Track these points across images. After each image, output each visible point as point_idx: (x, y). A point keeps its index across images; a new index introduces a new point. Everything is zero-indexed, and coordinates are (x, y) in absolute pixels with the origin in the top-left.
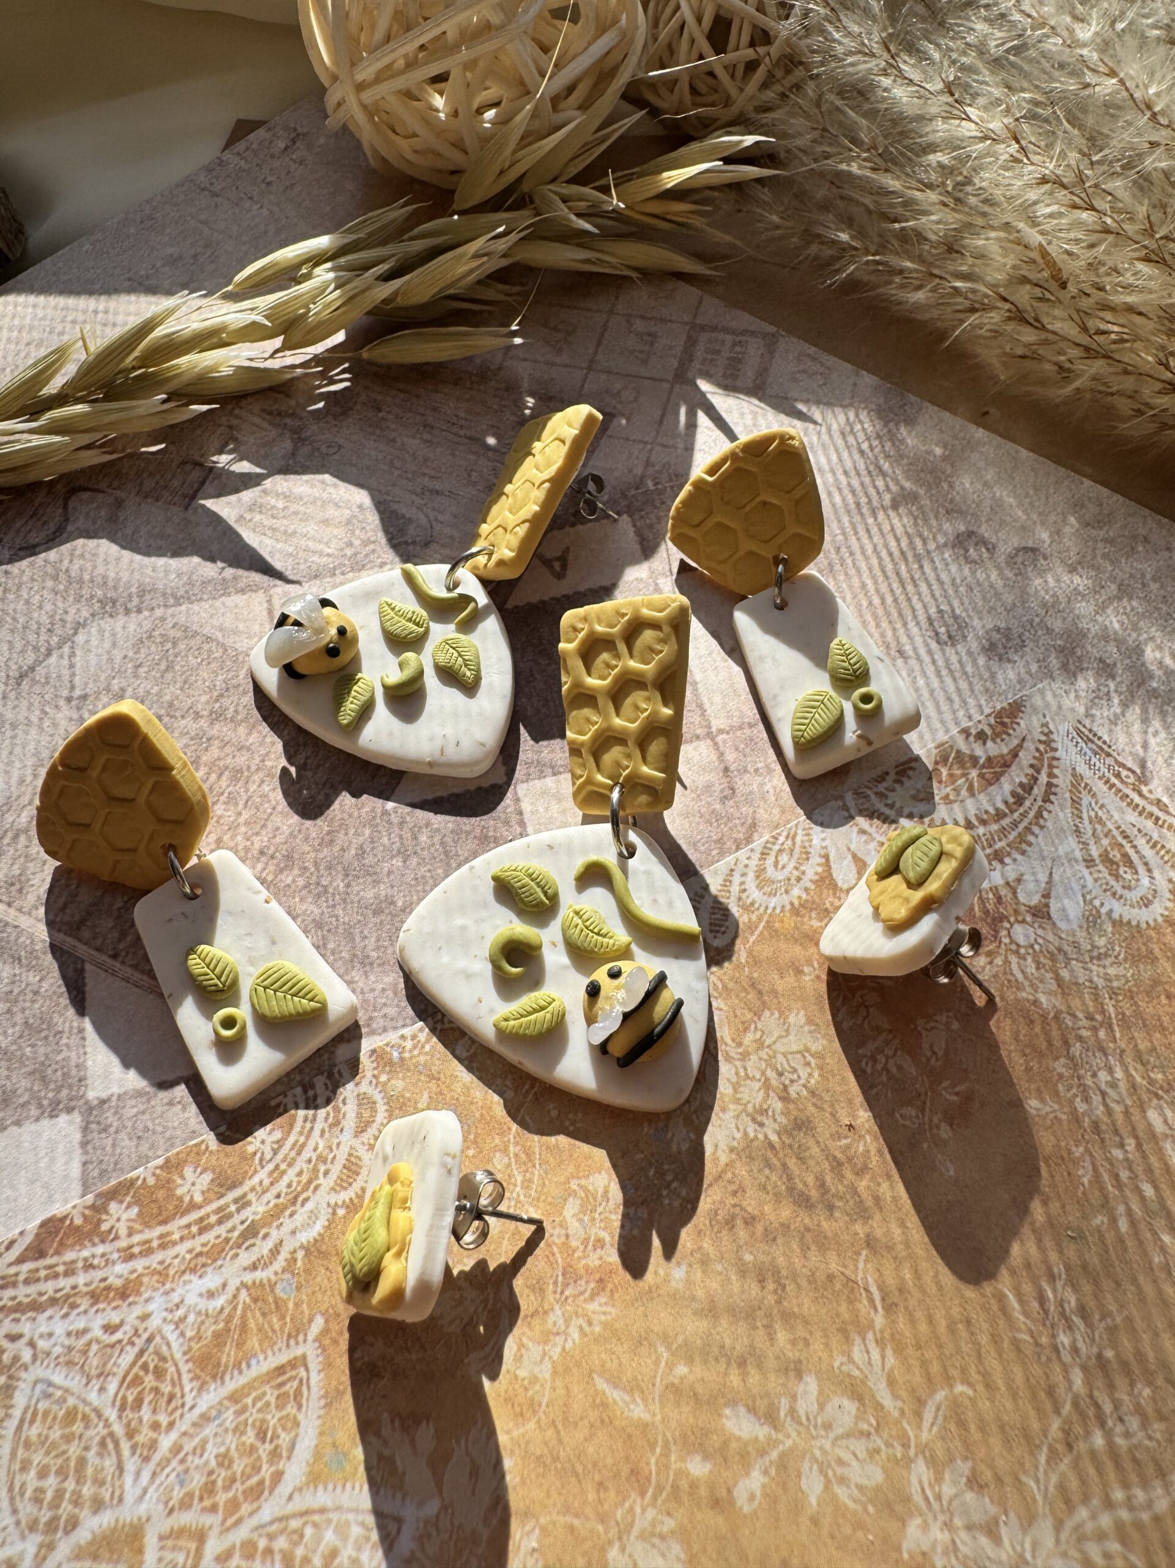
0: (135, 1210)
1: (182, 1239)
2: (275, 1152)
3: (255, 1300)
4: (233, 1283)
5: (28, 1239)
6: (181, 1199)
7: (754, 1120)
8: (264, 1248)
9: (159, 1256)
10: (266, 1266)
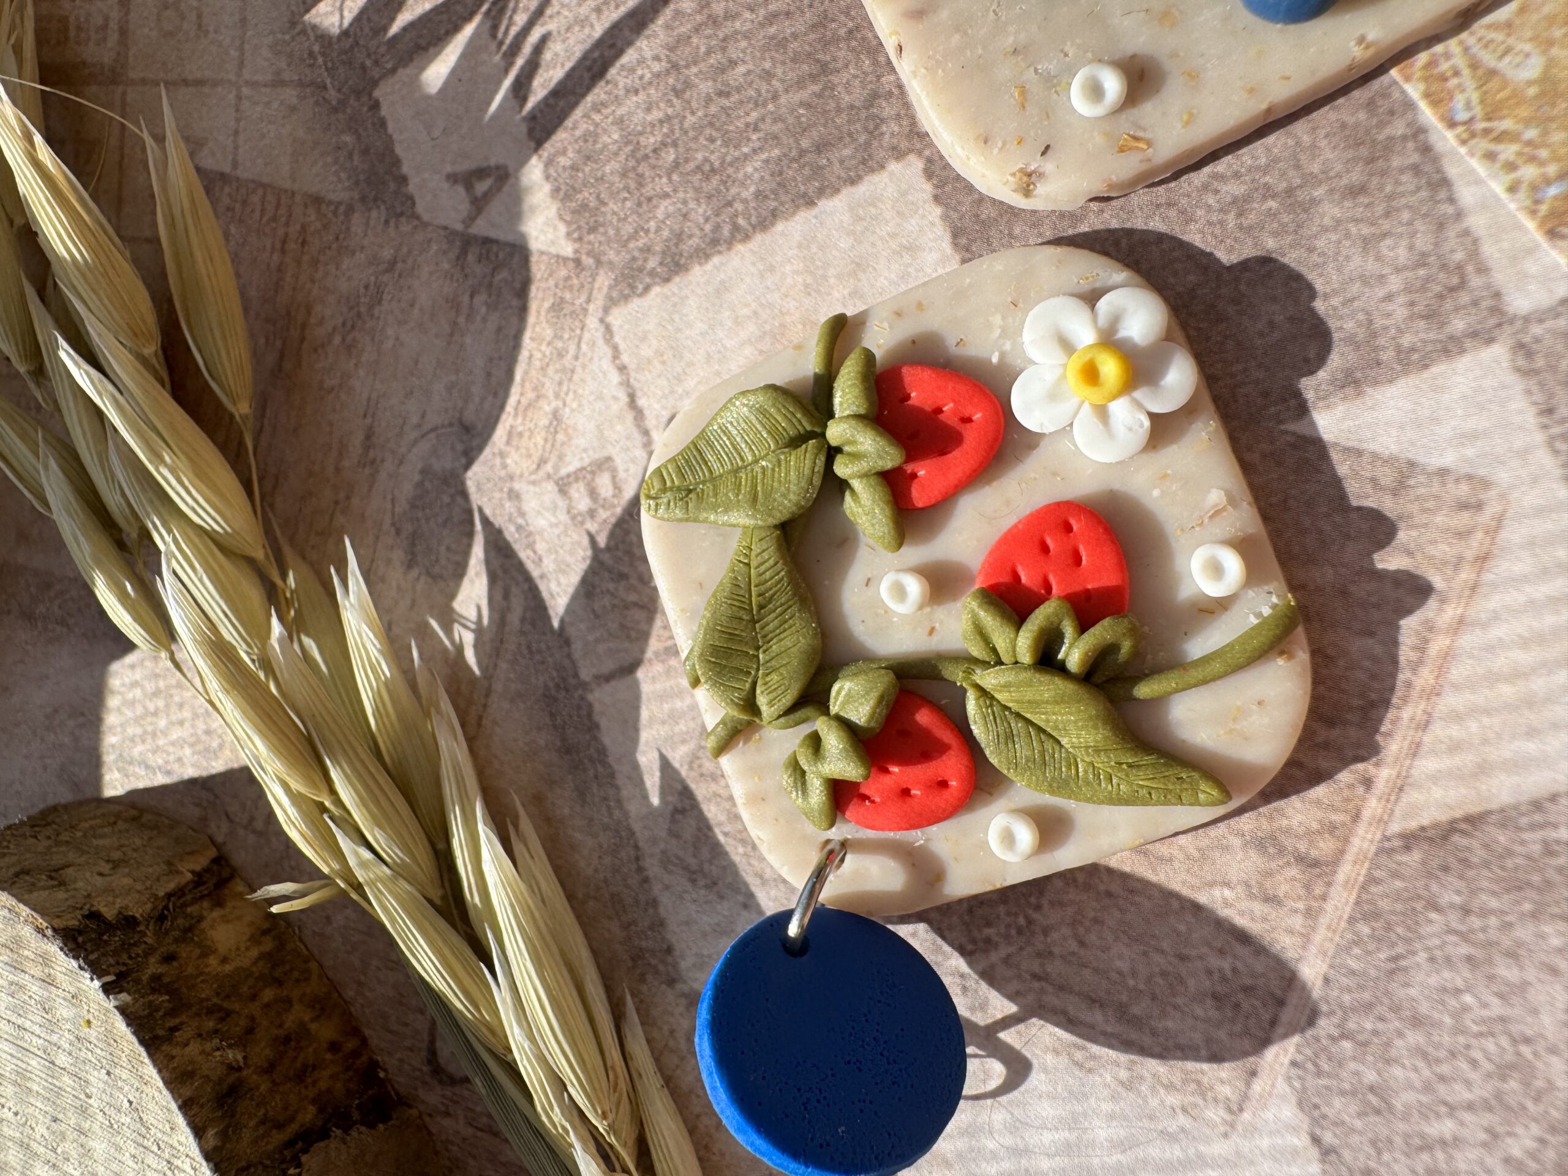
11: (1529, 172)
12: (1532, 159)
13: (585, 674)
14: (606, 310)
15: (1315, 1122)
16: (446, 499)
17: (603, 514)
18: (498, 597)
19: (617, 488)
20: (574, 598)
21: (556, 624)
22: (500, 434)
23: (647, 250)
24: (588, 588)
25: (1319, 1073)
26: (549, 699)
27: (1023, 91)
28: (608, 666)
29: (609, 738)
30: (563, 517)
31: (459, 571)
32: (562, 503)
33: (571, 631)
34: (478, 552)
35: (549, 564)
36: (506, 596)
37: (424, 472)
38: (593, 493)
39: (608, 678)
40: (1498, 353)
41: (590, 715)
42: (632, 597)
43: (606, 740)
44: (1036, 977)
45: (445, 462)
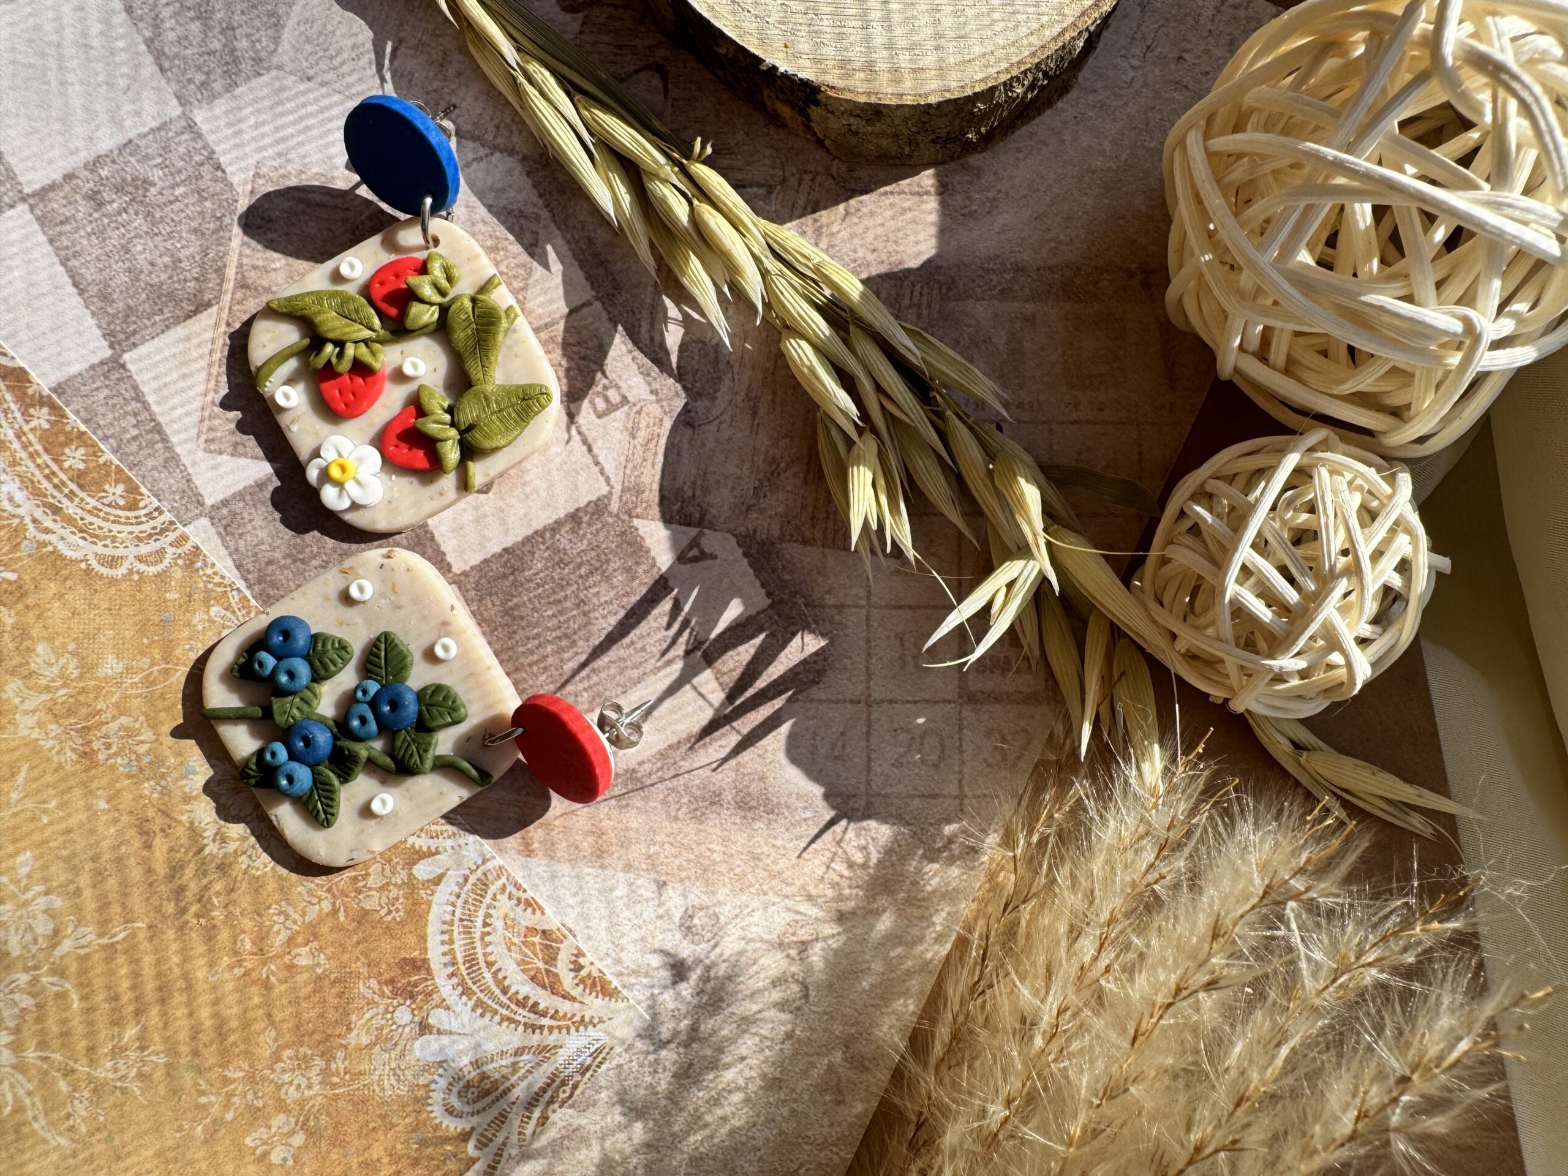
0: (47, 426)
1: (38, 466)
2: (109, 505)
3: (16, 530)
4: (20, 511)
5: (10, 364)
6: (63, 454)
7: (216, 834)
8: (48, 523)
9: (23, 455)
10: (37, 528)
11: (209, 571)
12: (209, 576)
13: (598, 304)
14: (611, 493)
15: (225, 179)
16: (698, 385)
17: (599, 388)
18: (657, 338)
19: (593, 403)
20: (610, 343)
21: (620, 328)
22: (668, 424)
23: (589, 524)
24: (603, 350)
25: (227, 200)
26: (617, 288)
27: (394, 592)
28: (585, 311)
29: (579, 275)
30: (621, 384)
31: (683, 347)
32: (625, 391)
33: (609, 325)
34: (674, 359)
35: (628, 359)
36: (652, 339)
37: (715, 398)
38: (606, 399)
39: (584, 305)
40: (209, 502)
41: (592, 284)
42: (576, 349)
43: (580, 272)
44: (347, 209)
45: (701, 405)
